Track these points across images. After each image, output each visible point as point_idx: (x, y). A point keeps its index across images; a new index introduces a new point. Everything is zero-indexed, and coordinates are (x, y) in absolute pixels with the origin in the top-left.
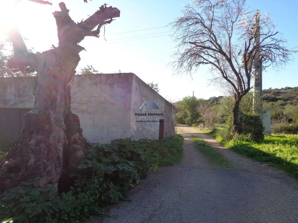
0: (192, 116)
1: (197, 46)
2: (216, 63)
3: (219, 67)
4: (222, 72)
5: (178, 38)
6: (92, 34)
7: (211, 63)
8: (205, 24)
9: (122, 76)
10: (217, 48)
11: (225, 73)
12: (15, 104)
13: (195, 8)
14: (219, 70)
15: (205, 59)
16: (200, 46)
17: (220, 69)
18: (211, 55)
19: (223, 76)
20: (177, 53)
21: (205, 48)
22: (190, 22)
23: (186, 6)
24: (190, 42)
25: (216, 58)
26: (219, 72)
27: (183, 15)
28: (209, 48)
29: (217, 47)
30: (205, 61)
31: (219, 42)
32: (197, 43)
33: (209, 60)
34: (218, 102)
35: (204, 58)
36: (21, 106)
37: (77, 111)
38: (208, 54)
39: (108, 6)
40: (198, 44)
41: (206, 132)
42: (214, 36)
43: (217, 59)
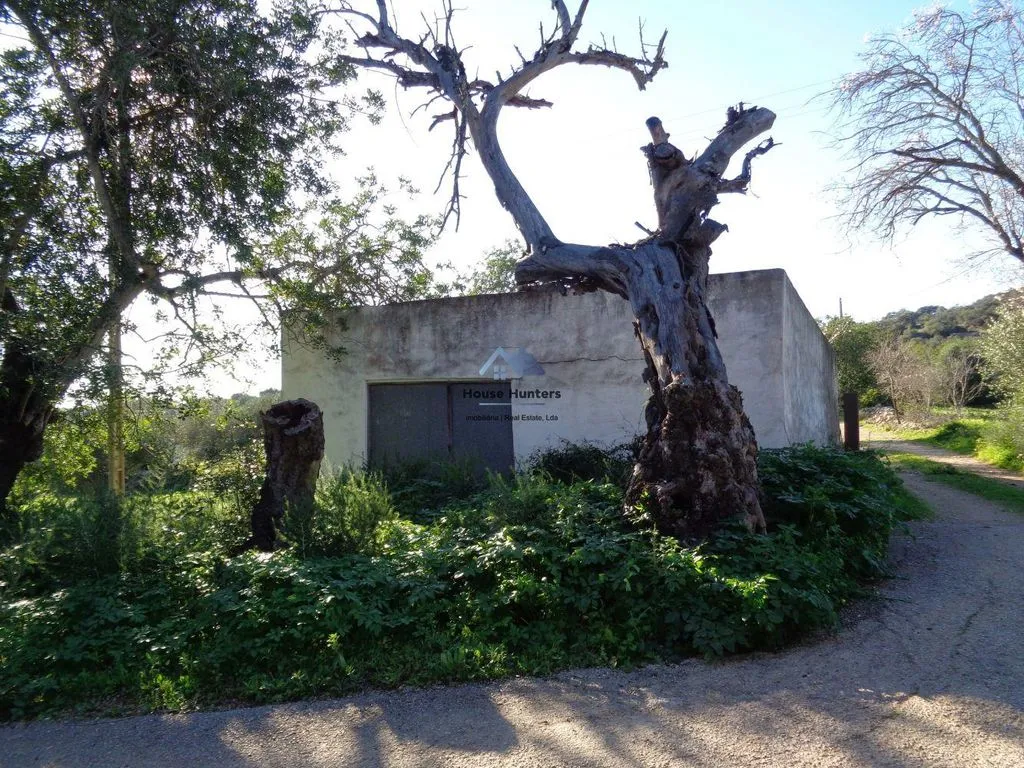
0: (844, 384)
1: (918, 159)
2: (979, 207)
3: (992, 219)
4: (1004, 236)
5: (841, 137)
6: (733, 187)
7: (963, 208)
8: (941, 88)
9: (752, 277)
10: (986, 160)
11: (1016, 237)
12: (435, 371)
13: (906, 42)
14: (993, 231)
15: (943, 198)
16: (928, 159)
17: (997, 227)
18: (959, 184)
19: (1009, 247)
20: (836, 184)
21: (944, 162)
22: (885, 86)
23: (874, 37)
24: (895, 152)
25: (976, 190)
26: (995, 234)
27: (864, 67)
28: (956, 162)
29: (987, 156)
30: (944, 205)
31: (990, 139)
32: (917, 150)
33: (956, 201)
34: (919, 327)
35: (938, 195)
36: (454, 375)
37: (622, 379)
38: (949, 180)
39: (746, 107)
40: (920, 155)
41: (916, 437)
42: (976, 123)
43: (981, 193)
